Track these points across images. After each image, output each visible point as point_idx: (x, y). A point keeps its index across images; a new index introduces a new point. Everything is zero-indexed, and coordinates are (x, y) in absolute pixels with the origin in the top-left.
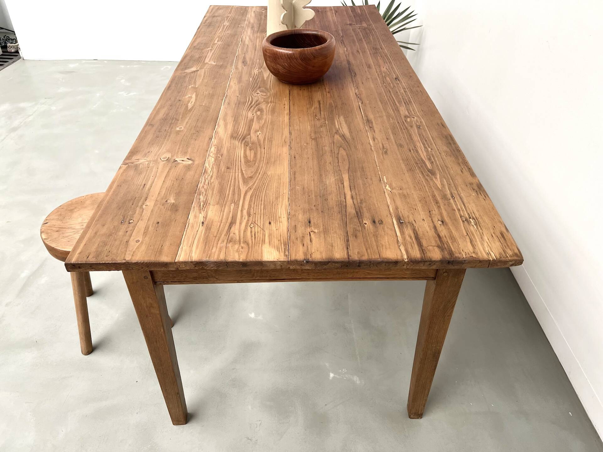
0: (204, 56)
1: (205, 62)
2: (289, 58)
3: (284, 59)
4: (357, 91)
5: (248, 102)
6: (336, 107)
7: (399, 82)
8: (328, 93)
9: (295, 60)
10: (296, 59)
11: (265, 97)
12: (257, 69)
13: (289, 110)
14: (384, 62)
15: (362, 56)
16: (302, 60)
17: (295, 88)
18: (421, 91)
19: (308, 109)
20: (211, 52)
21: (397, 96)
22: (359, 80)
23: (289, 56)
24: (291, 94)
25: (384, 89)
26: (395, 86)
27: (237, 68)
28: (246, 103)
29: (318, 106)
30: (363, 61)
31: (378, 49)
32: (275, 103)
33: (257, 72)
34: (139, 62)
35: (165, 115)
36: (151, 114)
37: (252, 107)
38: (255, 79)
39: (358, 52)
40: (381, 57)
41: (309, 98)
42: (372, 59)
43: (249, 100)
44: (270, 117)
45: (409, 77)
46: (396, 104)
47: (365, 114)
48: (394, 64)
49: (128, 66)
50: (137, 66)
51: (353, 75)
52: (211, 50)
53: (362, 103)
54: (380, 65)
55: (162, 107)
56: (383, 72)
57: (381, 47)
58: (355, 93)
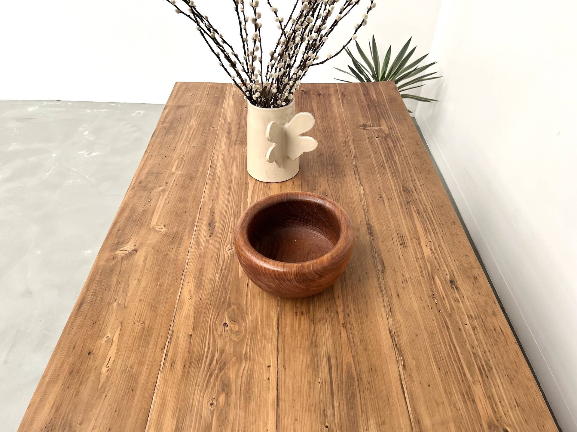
0: (151, 209)
1: (151, 227)
2: (277, 279)
3: (269, 278)
4: (391, 320)
5: (207, 358)
6: (360, 380)
7: (458, 296)
8: (342, 328)
9: (288, 283)
10: (290, 281)
11: (236, 339)
12: (229, 246)
13: (277, 389)
14: (425, 230)
15: (389, 211)
16: (298, 282)
17: (288, 306)
18: (502, 331)
19: (309, 383)
20: (163, 196)
21: (462, 347)
22: (391, 283)
23: (277, 276)
24: (280, 327)
25: (436, 315)
26: (453, 309)
27: (198, 243)
28: (202, 359)
29: (327, 376)
30: (392, 223)
31: (411, 192)
32: (253, 360)
33: (229, 252)
34: (107, 105)
35: (54, 410)
36: (28, 407)
37: (211, 376)
38: (223, 276)
39: (381, 198)
40: (419, 213)
41: (312, 342)
42: (405, 219)
43: (209, 348)
44: (242, 413)
45: (472, 279)
46: (465, 375)
47: (414, 409)
48: (442, 237)
49: (95, 111)
50: (105, 110)
51: (379, 267)
52: (164, 190)
53: (404, 366)
54: (419, 239)
55: (53, 381)
56: (429, 262)
57: (414, 187)
58: (390, 330)
